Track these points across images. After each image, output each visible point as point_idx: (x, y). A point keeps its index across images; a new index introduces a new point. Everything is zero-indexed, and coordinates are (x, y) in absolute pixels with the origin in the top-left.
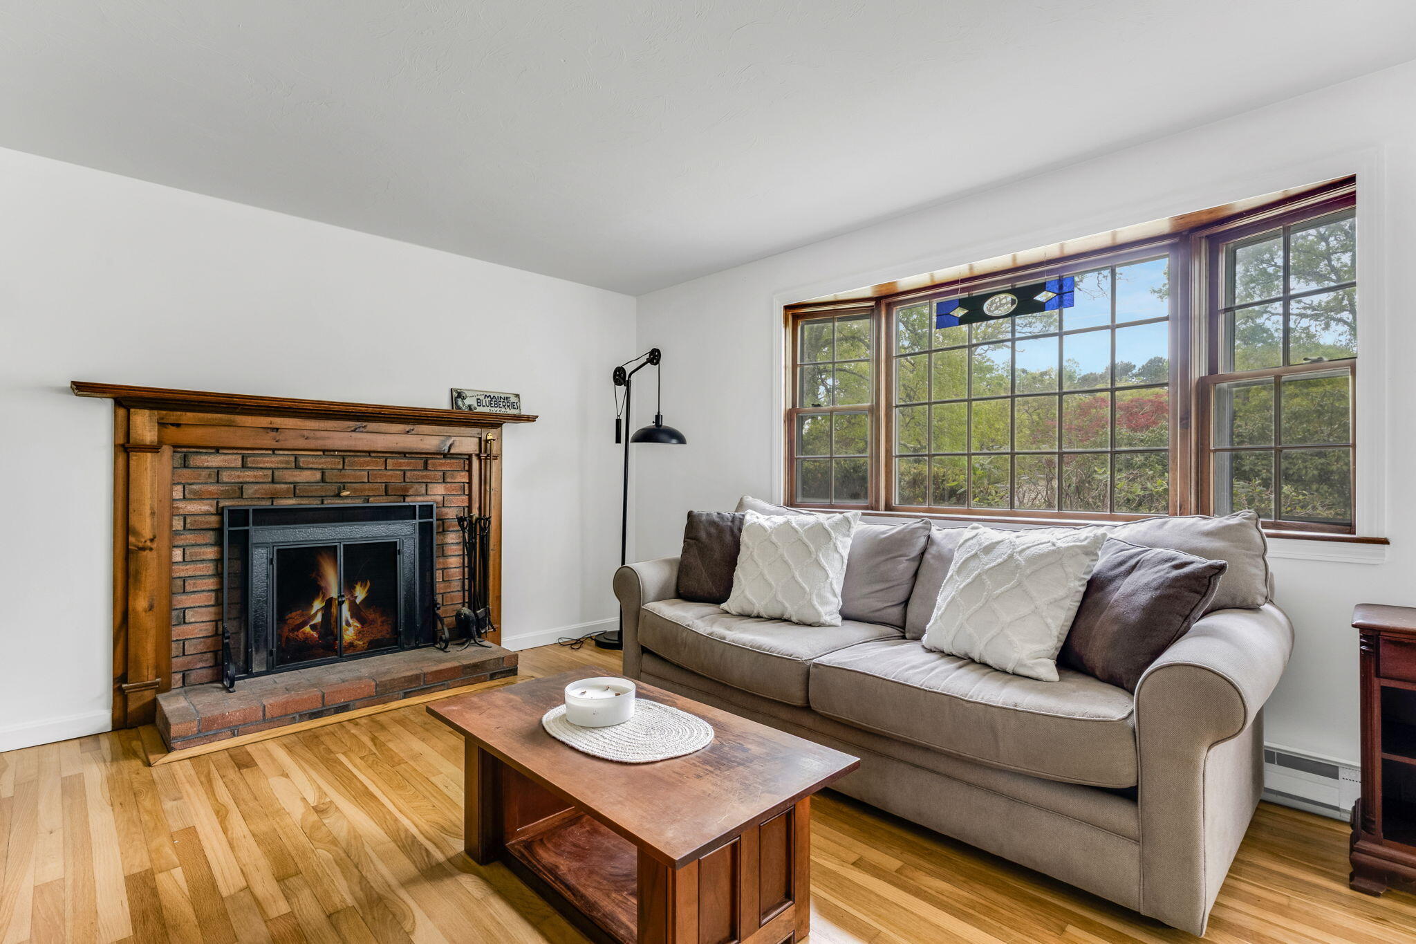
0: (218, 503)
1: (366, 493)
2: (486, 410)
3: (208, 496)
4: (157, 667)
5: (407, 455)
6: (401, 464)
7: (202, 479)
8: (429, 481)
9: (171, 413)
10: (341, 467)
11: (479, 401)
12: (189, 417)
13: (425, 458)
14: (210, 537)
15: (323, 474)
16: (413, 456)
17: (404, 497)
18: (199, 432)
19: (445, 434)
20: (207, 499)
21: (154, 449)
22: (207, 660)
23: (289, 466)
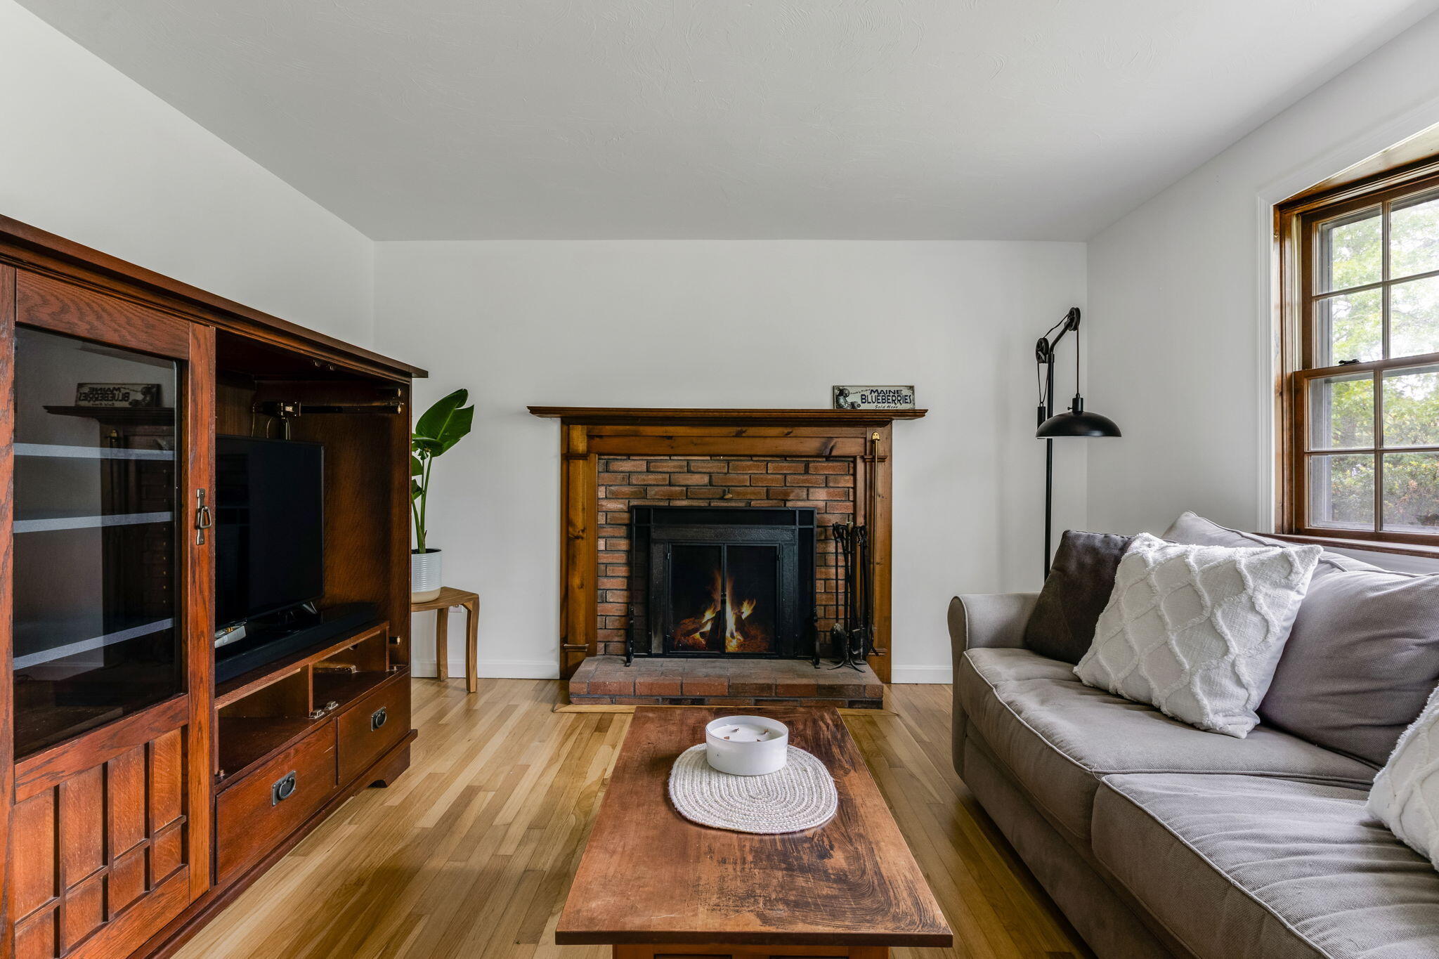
0: (629, 502)
1: (749, 497)
2: (872, 407)
3: (622, 496)
4: (586, 635)
5: (787, 459)
6: (782, 468)
7: (618, 482)
8: (811, 485)
9: (595, 427)
10: (726, 471)
11: (864, 397)
12: (608, 429)
13: (806, 460)
14: (623, 531)
15: (710, 477)
16: (794, 459)
17: (785, 501)
18: (615, 441)
19: (826, 436)
20: (622, 498)
21: (584, 457)
22: (621, 636)
23: (681, 470)
